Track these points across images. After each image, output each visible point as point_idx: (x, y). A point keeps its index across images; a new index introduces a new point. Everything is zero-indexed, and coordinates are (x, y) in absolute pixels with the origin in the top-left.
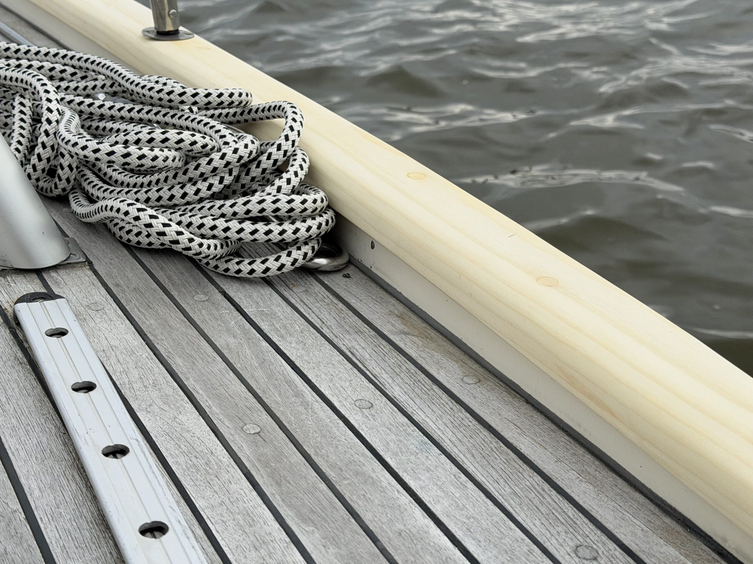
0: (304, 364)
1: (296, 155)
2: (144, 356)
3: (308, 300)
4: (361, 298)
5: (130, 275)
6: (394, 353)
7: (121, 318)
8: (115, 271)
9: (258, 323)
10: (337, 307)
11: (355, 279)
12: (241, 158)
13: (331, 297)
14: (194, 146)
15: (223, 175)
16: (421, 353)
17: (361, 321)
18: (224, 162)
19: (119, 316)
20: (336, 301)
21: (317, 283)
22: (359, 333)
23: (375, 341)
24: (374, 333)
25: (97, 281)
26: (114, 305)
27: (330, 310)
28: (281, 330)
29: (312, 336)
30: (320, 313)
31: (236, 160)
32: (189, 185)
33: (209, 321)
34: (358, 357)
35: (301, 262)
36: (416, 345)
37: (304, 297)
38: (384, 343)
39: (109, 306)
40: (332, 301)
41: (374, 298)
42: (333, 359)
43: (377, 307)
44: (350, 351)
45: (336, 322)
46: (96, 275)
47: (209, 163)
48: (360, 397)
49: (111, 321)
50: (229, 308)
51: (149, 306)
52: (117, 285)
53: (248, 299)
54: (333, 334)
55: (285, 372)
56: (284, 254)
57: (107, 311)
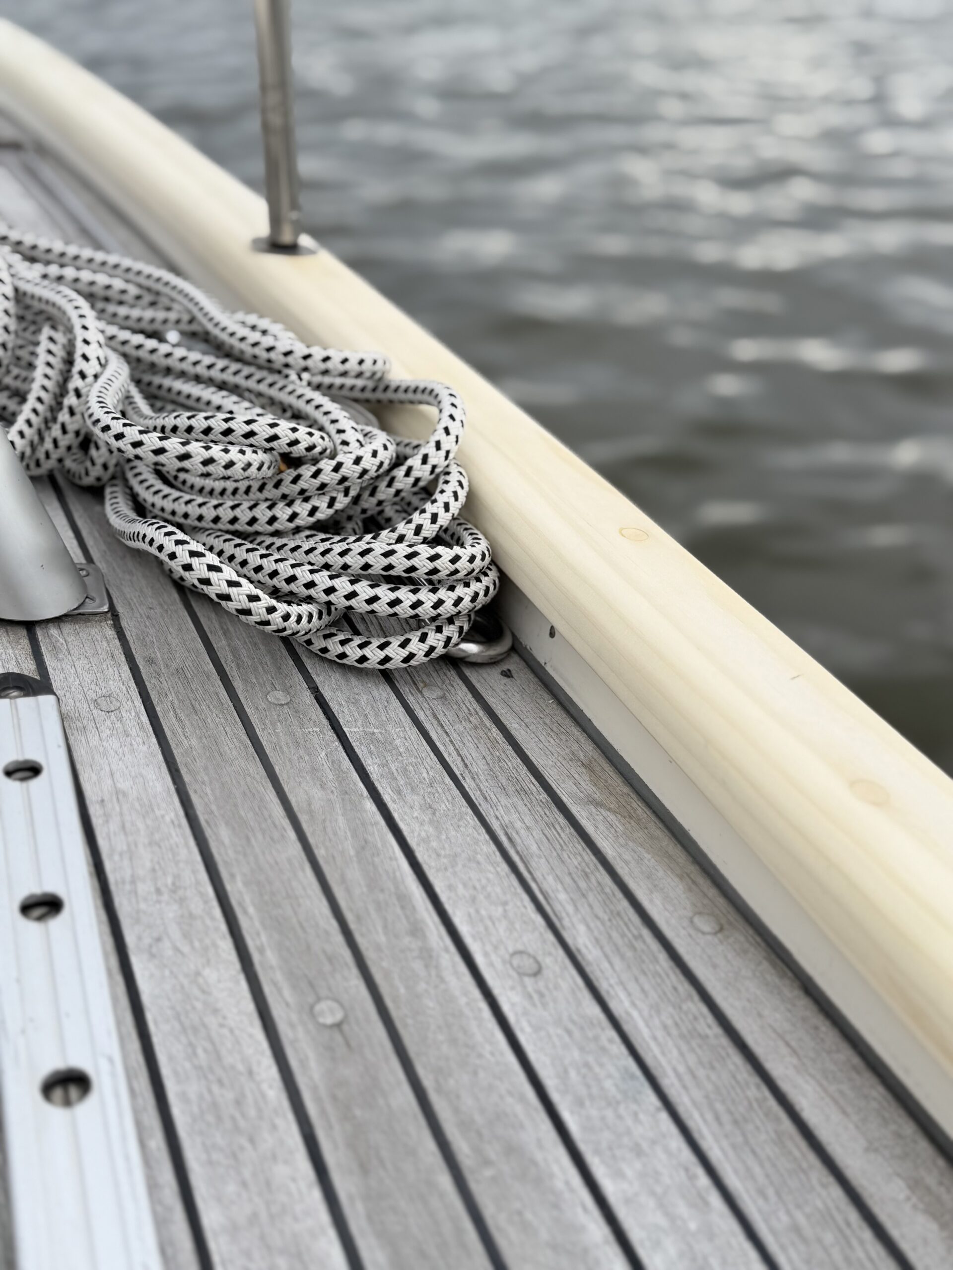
0: (430, 856)
1: (448, 473)
2: (167, 819)
3: (445, 715)
4: (527, 720)
5: (174, 642)
6: (577, 845)
7: (144, 731)
8: (152, 631)
9: (362, 760)
10: (489, 734)
11: (519, 682)
12: (365, 472)
13: (481, 713)
14: (295, 447)
15: (334, 495)
16: (621, 850)
17: (525, 768)
18: (338, 476)
19: (142, 727)
20: (488, 722)
21: (460, 682)
22: (522, 793)
23: (548, 813)
24: (546, 796)
25: (120, 650)
26: (138, 702)
27: (478, 739)
28: (399, 778)
29: (447, 794)
30: (461, 745)
31: (357, 475)
32: (281, 505)
33: (285, 748)
34: (519, 848)
35: (440, 650)
36: (613, 831)
37: (439, 708)
38: (562, 820)
39: (130, 703)
40: (482, 722)
41: (548, 722)
42: (479, 850)
43: (552, 741)
44: (507, 834)
45: (486, 767)
46: (120, 639)
47: (315, 475)
48: (520, 947)
49: (127, 736)
50: (320, 722)
51: (194, 708)
52: (151, 661)
53: (352, 707)
54: (481, 790)
55: (398, 874)
56: (415, 637)
57: (124, 715)
